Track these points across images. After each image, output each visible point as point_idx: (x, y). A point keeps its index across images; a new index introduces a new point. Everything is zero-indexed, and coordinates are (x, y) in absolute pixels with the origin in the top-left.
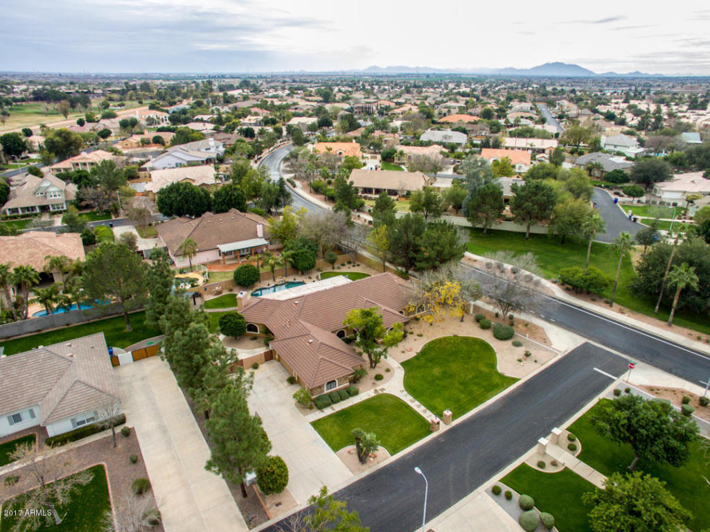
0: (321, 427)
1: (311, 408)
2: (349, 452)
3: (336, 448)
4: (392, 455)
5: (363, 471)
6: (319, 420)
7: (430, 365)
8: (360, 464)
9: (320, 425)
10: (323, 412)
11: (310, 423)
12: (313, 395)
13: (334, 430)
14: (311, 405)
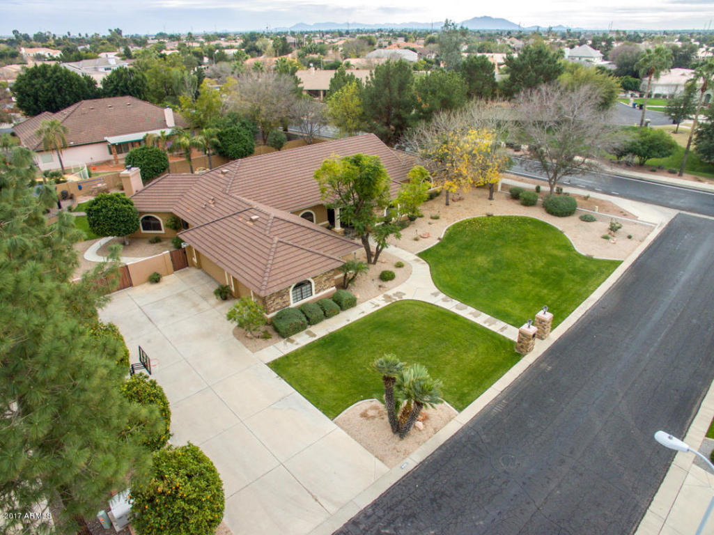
0: (292, 370)
1: (266, 336)
2: (364, 415)
3: (332, 410)
4: (460, 410)
5: (407, 453)
6: (287, 357)
7: (468, 253)
8: (397, 437)
9: (290, 365)
10: (292, 341)
11: (268, 364)
12: (267, 313)
13: (321, 373)
14: (266, 332)
